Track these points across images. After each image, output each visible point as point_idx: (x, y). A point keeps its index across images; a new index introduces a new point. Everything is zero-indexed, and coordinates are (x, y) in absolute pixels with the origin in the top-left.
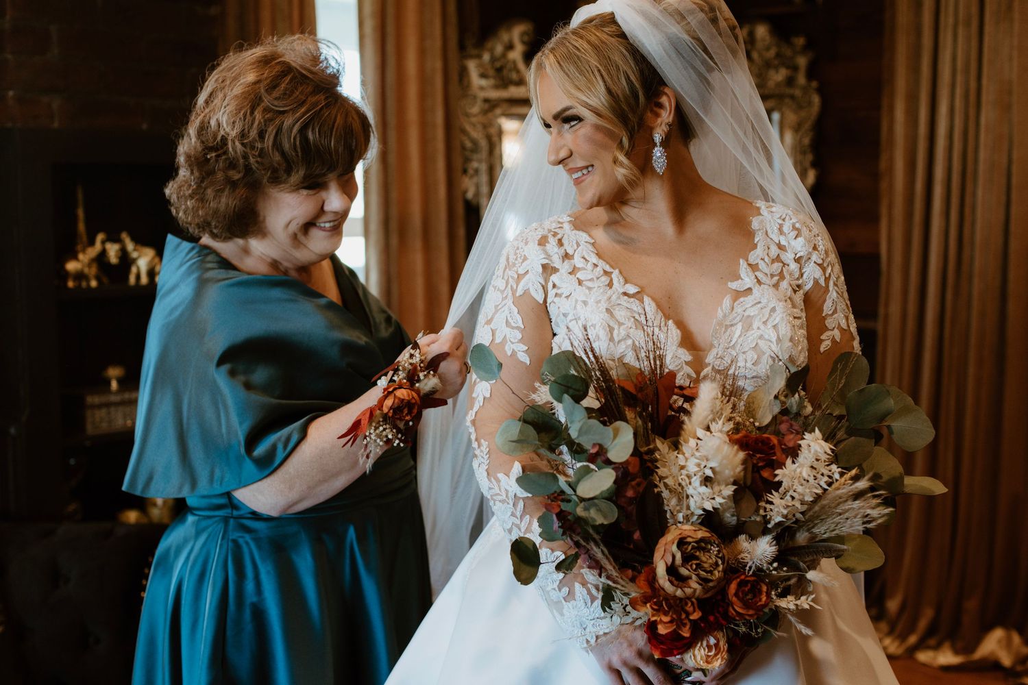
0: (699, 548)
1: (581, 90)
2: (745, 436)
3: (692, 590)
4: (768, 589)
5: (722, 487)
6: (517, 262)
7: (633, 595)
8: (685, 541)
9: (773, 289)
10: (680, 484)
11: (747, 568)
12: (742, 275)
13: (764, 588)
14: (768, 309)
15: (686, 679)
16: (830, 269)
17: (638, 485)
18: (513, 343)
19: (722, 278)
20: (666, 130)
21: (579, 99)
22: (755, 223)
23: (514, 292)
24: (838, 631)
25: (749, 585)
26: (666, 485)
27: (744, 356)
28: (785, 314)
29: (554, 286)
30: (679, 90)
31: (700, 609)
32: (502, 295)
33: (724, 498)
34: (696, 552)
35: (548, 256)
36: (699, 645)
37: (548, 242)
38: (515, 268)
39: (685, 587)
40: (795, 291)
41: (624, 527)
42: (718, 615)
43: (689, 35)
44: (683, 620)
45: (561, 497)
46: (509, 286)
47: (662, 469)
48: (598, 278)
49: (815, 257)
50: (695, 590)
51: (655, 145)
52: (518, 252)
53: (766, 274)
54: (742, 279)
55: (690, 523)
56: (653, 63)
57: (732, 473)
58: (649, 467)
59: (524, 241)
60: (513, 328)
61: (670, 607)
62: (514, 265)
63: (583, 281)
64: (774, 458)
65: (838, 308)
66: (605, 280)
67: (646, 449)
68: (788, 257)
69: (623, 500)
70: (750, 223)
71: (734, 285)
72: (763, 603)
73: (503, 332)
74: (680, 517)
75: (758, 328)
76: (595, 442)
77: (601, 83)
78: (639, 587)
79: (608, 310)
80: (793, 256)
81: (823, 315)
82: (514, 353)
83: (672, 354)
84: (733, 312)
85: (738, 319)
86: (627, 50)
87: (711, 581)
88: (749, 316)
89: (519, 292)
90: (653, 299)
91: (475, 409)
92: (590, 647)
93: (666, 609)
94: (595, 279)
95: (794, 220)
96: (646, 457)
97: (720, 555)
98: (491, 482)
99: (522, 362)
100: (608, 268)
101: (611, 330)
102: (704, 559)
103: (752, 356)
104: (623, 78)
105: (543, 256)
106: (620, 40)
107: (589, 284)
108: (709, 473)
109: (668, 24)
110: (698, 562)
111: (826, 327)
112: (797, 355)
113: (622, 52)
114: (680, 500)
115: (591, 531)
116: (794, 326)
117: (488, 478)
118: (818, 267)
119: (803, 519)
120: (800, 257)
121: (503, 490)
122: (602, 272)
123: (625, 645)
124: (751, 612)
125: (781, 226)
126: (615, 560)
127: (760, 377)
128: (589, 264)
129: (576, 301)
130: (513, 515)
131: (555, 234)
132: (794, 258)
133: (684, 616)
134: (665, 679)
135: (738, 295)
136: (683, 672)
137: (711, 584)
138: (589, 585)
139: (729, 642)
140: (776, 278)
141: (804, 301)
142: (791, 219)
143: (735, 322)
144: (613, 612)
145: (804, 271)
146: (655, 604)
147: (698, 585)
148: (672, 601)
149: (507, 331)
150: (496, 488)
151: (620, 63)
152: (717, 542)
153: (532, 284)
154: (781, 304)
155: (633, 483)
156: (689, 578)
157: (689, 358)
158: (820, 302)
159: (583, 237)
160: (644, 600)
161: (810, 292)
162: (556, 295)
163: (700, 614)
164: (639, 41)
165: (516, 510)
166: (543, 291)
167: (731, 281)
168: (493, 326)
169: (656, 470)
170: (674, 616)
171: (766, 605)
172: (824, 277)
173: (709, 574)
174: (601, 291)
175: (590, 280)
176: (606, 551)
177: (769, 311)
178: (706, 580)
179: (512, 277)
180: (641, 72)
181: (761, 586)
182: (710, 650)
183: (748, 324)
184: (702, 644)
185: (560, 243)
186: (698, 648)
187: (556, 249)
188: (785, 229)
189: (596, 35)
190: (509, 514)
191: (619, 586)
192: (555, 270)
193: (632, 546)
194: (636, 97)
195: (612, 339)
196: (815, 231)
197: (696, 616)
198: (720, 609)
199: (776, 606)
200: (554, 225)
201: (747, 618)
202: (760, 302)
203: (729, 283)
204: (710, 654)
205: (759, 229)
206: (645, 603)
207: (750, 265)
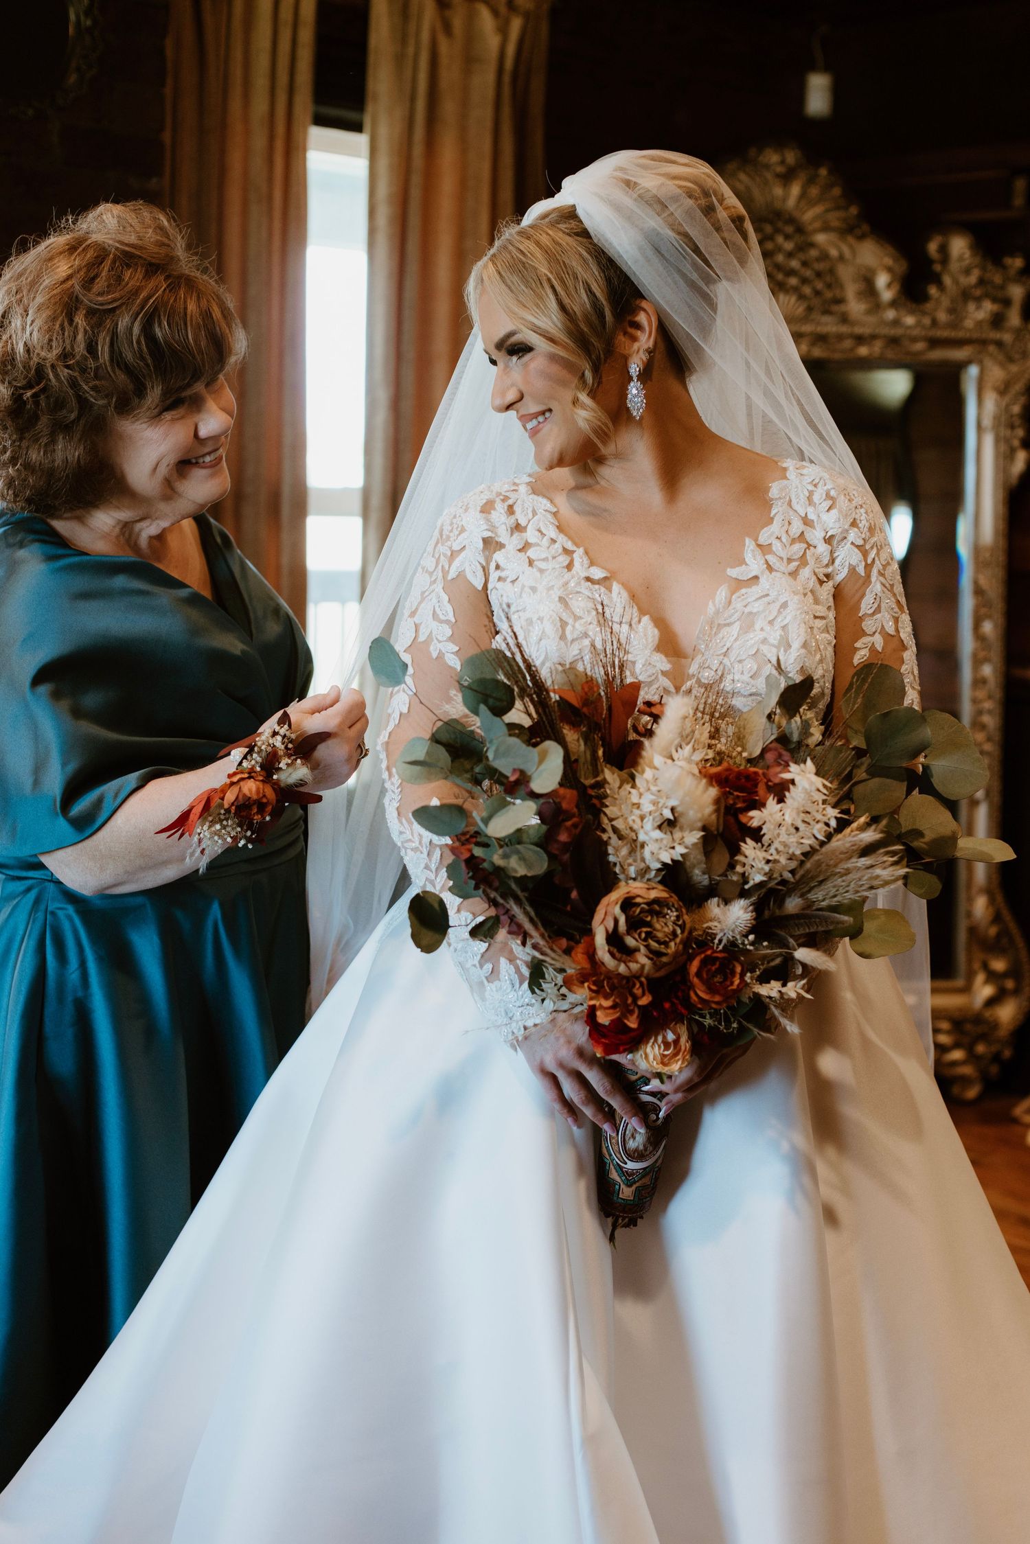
0: (652, 912)
1: (525, 307)
2: (728, 769)
3: (639, 965)
4: (742, 970)
5: (686, 834)
6: (451, 535)
7: (570, 971)
8: (634, 901)
9: (790, 580)
10: (631, 829)
11: (716, 941)
12: (747, 560)
13: (738, 969)
14: (778, 605)
15: (643, 1089)
16: (874, 551)
17: (575, 826)
18: (440, 642)
19: (719, 563)
20: (644, 359)
21: (525, 320)
22: (775, 490)
23: (445, 573)
24: (866, 1043)
25: (718, 963)
26: (615, 830)
27: (740, 665)
28: (799, 612)
29: (498, 567)
30: (662, 302)
31: (650, 992)
32: (431, 577)
33: (686, 847)
34: (647, 917)
35: (492, 528)
36: (652, 1041)
37: (495, 509)
38: (449, 543)
39: (630, 961)
40: (821, 582)
41: (557, 882)
42: (676, 1001)
43: (673, 229)
44: (629, 1005)
45: (474, 840)
46: (440, 567)
47: (611, 808)
48: (554, 558)
49: (853, 535)
50: (643, 966)
51: (631, 379)
52: (454, 521)
53: (782, 558)
54: (747, 564)
55: (645, 880)
56: (624, 268)
57: (699, 815)
58: (594, 805)
59: (464, 508)
60: (441, 622)
61: (613, 988)
62: (448, 538)
63: (534, 561)
64: (757, 798)
65: (883, 605)
66: (564, 560)
67: (593, 781)
68: (816, 536)
69: (556, 846)
70: (767, 490)
71: (733, 572)
72: (734, 987)
73: (430, 627)
74: (632, 871)
75: (762, 629)
76: (516, 767)
77: (552, 296)
78: (574, 961)
79: (561, 599)
80: (823, 534)
81: (860, 615)
82: (441, 656)
83: (644, 660)
84: (730, 608)
85: (736, 616)
86: (589, 253)
87: (665, 955)
88: (750, 613)
89: (452, 574)
90: (625, 586)
91: (390, 728)
92: (516, 1044)
93: (608, 990)
94: (550, 558)
95: (829, 486)
96: (592, 792)
97: (680, 923)
98: (401, 823)
99: (450, 667)
100: (570, 546)
101: (564, 624)
102: (658, 926)
103: (751, 665)
104: (583, 291)
105: (485, 527)
106: (579, 239)
107: (542, 565)
108: (668, 814)
109: (644, 216)
110: (649, 929)
111: (863, 630)
112: (814, 666)
113: (581, 255)
114: (632, 851)
115: (513, 886)
116: (811, 628)
117: (398, 819)
118: (856, 550)
119: (792, 880)
120: (832, 537)
121: (416, 835)
122: (560, 550)
123: (562, 1040)
124: (717, 998)
125: (811, 493)
126: (544, 925)
127: (760, 695)
128: (545, 538)
129: (523, 586)
130: (427, 867)
131: (505, 499)
132: (824, 538)
133: (630, 1001)
134: (613, 1087)
135: (739, 584)
136: (639, 1079)
137: (664, 959)
138: (518, 961)
139: (692, 1037)
140: (795, 564)
141: (834, 596)
142: (825, 485)
143: (732, 620)
144: (544, 995)
145: (835, 555)
146: (595, 983)
147: (647, 959)
148: (616, 981)
149: (434, 625)
150: (408, 832)
151: (579, 270)
152: (676, 906)
153: (469, 565)
154: (796, 597)
155: (569, 823)
156: (637, 950)
157: (666, 666)
158: (857, 597)
159: (543, 504)
160: (582, 979)
161: (842, 583)
162: (500, 579)
163: (650, 999)
164: (607, 241)
165: (430, 860)
166: (483, 573)
167: (732, 567)
168: (417, 619)
169: (604, 809)
170: (617, 1000)
171: (739, 990)
172: (863, 563)
173: (663, 946)
174: (557, 573)
175: (544, 560)
176: (533, 914)
177: (778, 607)
178: (659, 954)
179: (445, 555)
180: (608, 280)
181: (734, 966)
182: (667, 1048)
183: (748, 622)
184: (656, 1040)
185: (511, 510)
186: (650, 1044)
187: (503, 518)
188: (816, 498)
189: (548, 234)
190: (423, 866)
191: (547, 959)
192: (501, 546)
193: (569, 908)
194: (601, 315)
195: (563, 637)
196: (858, 501)
197: (644, 1001)
198: (680, 994)
199: (754, 993)
200: (506, 487)
201: (714, 1006)
202: (767, 595)
203: (728, 570)
204: (666, 1053)
205: (780, 498)
206: (583, 983)
207: (759, 546)
